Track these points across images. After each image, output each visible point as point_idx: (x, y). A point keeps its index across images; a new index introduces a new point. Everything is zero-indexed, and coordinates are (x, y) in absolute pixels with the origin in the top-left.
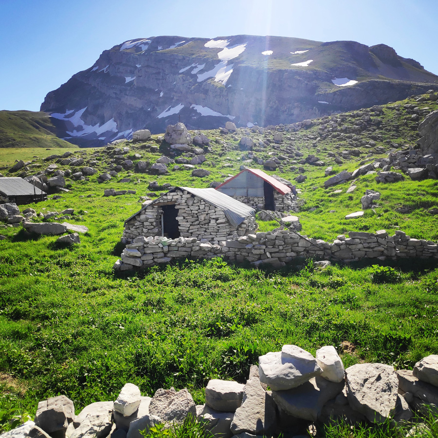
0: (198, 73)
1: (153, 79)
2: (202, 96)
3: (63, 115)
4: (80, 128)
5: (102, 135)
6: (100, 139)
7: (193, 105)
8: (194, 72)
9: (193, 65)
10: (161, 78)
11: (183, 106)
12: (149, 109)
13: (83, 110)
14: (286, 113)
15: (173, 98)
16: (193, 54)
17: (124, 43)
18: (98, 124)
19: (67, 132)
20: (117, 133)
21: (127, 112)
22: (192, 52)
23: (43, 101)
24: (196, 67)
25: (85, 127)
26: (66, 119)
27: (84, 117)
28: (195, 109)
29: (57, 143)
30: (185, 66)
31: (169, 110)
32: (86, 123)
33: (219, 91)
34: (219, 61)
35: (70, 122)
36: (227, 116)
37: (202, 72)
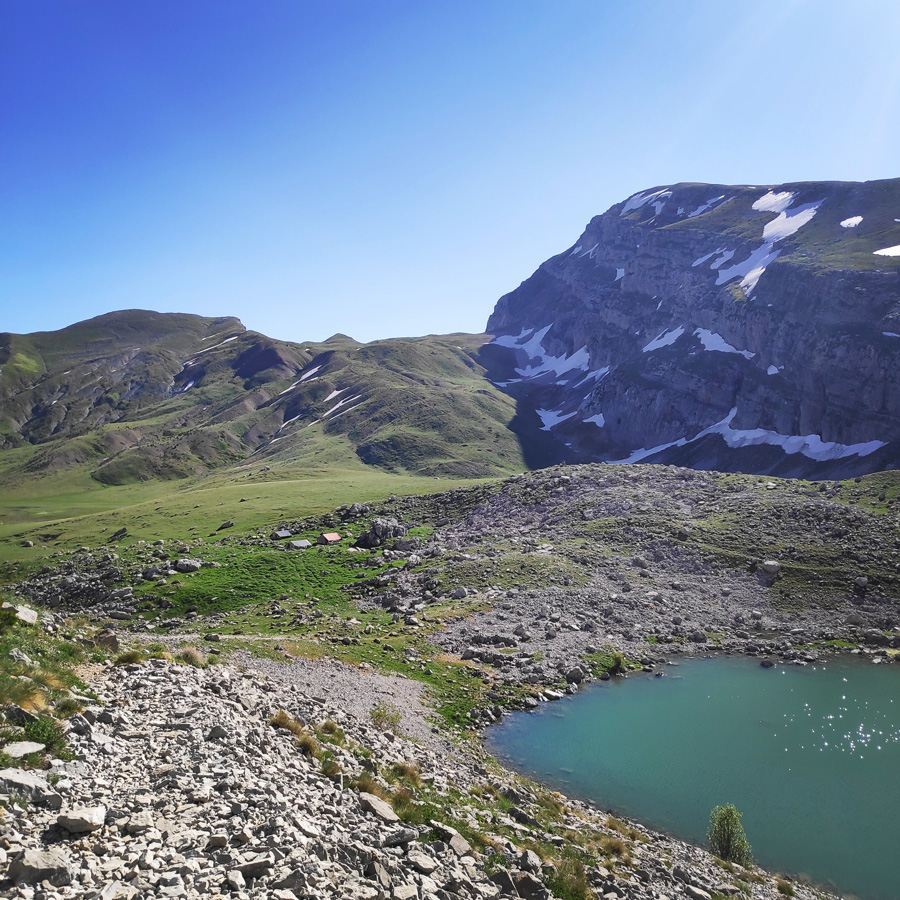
0: (719, 268)
1: (650, 277)
2: (712, 313)
3: (515, 339)
4: (537, 362)
5: (563, 377)
6: (558, 383)
7: (699, 330)
8: (714, 266)
9: (718, 251)
10: (664, 275)
11: (682, 331)
12: (637, 333)
13: (547, 329)
14: (825, 353)
15: (671, 316)
16: (724, 228)
17: (630, 198)
18: (565, 355)
19: (516, 370)
20: (588, 372)
21: (604, 337)
22: (725, 223)
23: (492, 311)
24: (721, 255)
25: (545, 358)
26: (518, 347)
27: (546, 341)
28: (699, 336)
29: (478, 401)
30: (706, 252)
31: (663, 336)
32: (547, 352)
33: (736, 308)
34: (762, 242)
35: (523, 351)
36: (742, 352)
37: (728, 265)
